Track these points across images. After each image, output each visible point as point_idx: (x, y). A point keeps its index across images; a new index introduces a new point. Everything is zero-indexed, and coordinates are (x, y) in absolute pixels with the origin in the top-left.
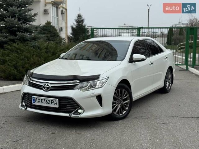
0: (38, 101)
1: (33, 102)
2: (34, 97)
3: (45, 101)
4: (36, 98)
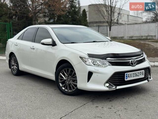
4: (129, 74)
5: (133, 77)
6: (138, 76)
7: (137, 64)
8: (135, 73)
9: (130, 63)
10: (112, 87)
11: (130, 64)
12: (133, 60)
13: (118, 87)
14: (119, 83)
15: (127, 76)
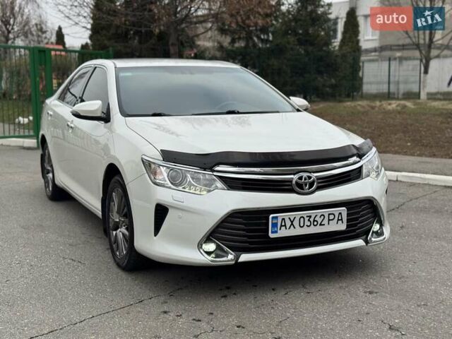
0: (288, 224)
1: (272, 232)
2: (277, 217)
3: (312, 220)
5: (301, 227)
6: (321, 225)
7: (319, 188)
8: (310, 217)
9: (294, 182)
10: (223, 254)
11: (291, 185)
12: (305, 175)
13: (245, 257)
14: (251, 243)
15: (275, 225)
